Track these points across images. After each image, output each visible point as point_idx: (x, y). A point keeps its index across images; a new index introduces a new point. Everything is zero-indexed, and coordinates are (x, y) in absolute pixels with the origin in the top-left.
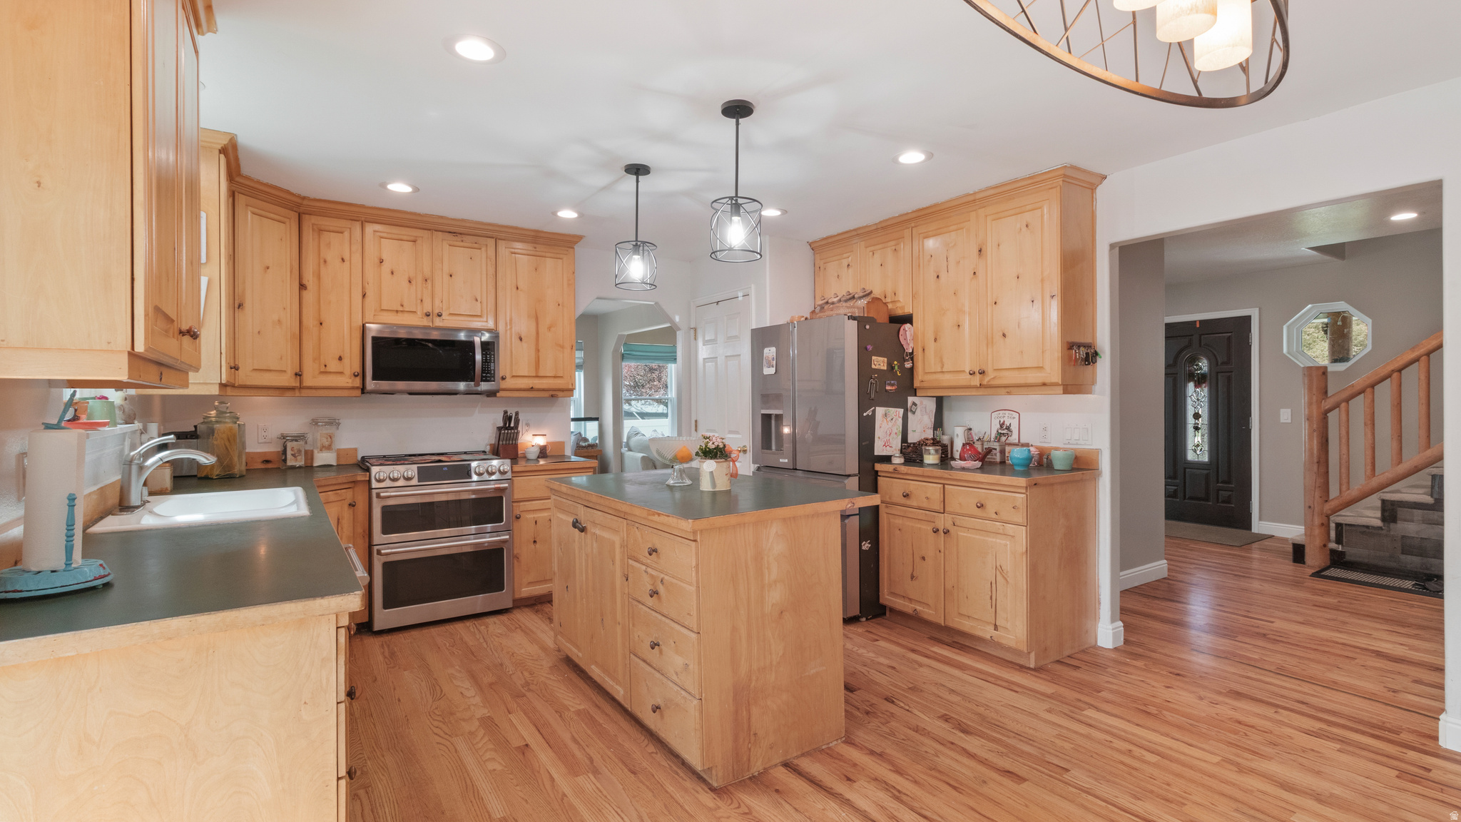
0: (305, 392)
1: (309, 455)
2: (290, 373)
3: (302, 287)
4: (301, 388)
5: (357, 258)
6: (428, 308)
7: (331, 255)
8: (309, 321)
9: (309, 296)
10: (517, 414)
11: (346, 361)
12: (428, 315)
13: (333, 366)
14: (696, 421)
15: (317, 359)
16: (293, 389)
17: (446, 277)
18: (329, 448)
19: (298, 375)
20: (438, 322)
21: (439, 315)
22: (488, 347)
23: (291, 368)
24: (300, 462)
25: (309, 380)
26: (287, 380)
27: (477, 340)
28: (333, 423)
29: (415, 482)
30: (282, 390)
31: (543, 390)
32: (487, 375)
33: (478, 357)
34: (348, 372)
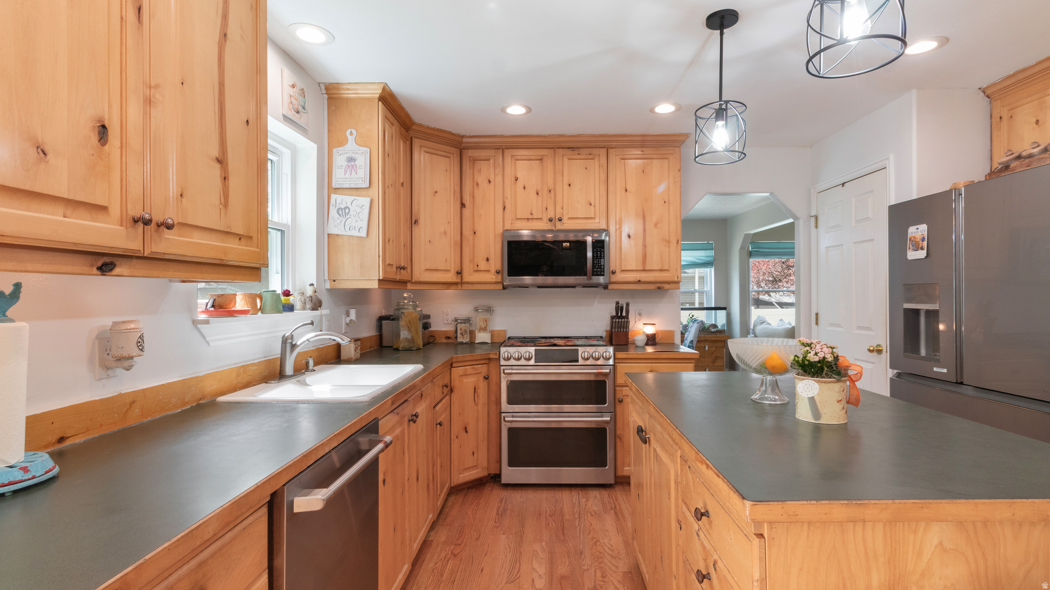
0: (465, 287)
1: (472, 334)
2: (453, 271)
3: (463, 205)
4: (462, 283)
5: (499, 178)
6: (551, 214)
7: (481, 179)
8: (467, 232)
9: (467, 212)
10: (628, 305)
11: (492, 261)
12: (551, 220)
13: (483, 265)
14: (817, 314)
15: (472, 260)
16: (456, 284)
17: (566, 186)
18: (484, 329)
19: (459, 273)
20: (559, 226)
21: (560, 220)
22: (599, 246)
23: (454, 267)
24: (466, 339)
25: (467, 278)
26: (450, 277)
27: (589, 239)
28: (489, 310)
29: (532, 362)
30: (448, 285)
31: (650, 283)
32: (599, 270)
33: (590, 254)
34: (493, 270)
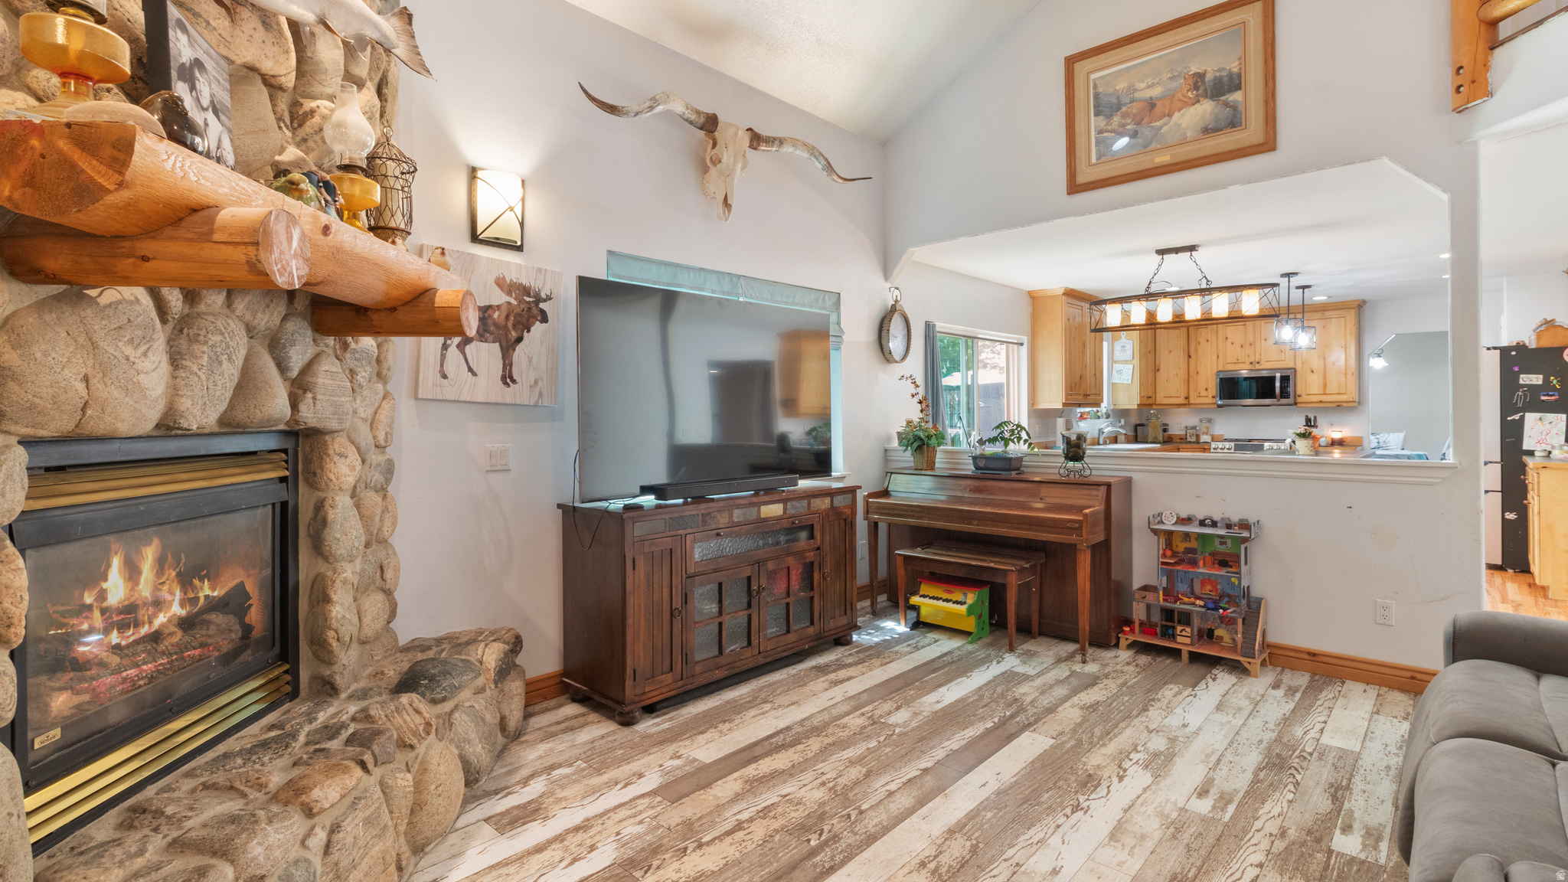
0: (1191, 406)
1: (1198, 436)
2: (1183, 397)
3: (1189, 356)
4: (1189, 404)
5: (1214, 338)
6: (1252, 359)
7: (1202, 340)
8: (1192, 372)
9: (1192, 361)
10: (1315, 417)
11: (1209, 390)
12: (1251, 363)
13: (1203, 393)
15: (1195, 390)
16: (1185, 405)
17: (1263, 341)
18: (1207, 433)
19: (1187, 398)
20: (1258, 367)
21: (1258, 363)
22: (1285, 379)
23: (1183, 395)
24: (1194, 439)
25: (1192, 401)
26: (1181, 401)
27: (1278, 375)
28: (1210, 421)
29: (1232, 451)
30: (1179, 405)
31: (1330, 402)
32: (1284, 394)
33: (1278, 384)
34: (1210, 396)
